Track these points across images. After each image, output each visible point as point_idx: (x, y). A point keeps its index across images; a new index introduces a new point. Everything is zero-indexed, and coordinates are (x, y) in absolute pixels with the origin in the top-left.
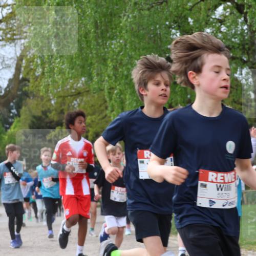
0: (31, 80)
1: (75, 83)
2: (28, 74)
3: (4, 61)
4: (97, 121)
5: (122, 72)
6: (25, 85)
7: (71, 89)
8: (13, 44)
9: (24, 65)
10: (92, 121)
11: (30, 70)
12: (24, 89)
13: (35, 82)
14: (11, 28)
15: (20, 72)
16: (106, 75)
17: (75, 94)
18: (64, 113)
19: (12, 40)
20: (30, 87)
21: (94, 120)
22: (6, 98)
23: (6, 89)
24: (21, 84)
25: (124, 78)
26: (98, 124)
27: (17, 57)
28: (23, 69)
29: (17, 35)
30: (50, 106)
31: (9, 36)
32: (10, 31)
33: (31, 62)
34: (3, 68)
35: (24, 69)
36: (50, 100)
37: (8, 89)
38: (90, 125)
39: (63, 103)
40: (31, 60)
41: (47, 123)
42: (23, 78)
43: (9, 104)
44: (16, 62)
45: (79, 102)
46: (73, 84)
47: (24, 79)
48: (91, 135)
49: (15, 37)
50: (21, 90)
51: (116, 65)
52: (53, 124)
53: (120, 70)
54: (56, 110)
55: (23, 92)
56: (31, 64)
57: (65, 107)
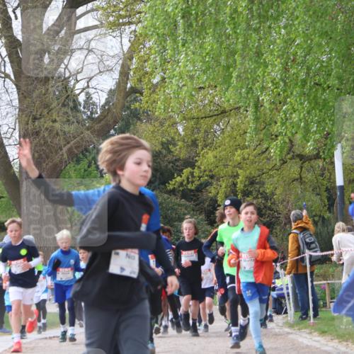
0: (146, 92)
1: (217, 95)
2: (140, 81)
3: (101, 61)
4: (251, 158)
5: (297, 75)
6: (135, 100)
7: (210, 105)
8: (118, 33)
9: (134, 67)
10: (244, 159)
11: (143, 75)
12: (133, 107)
13: (150, 95)
14: (115, 6)
15: (128, 79)
16: (269, 80)
17: (216, 113)
18: (197, 146)
19: (116, 26)
20: (143, 103)
21: (246, 156)
22: (103, 122)
23: (103, 106)
24: (128, 99)
25: (299, 84)
26: (253, 162)
27: (124, 55)
28: (132, 73)
29: (125, 17)
30: (175, 133)
31: (111, 19)
32: (113, 12)
33: (145, 61)
34: (100, 72)
35: (134, 73)
36: (174, 124)
37: (107, 107)
38: (239, 165)
39: (196, 129)
40: (146, 57)
41: (169, 163)
42: (132, 88)
43: (109, 132)
44: (121, 62)
45: (223, 127)
46: (214, 97)
47: (134, 90)
48: (241, 182)
49: (121, 21)
50: (129, 108)
51: (287, 63)
52: (178, 164)
53: (293, 71)
54: (184, 141)
55: (131, 111)
56: (146, 64)
57: (200, 136)
